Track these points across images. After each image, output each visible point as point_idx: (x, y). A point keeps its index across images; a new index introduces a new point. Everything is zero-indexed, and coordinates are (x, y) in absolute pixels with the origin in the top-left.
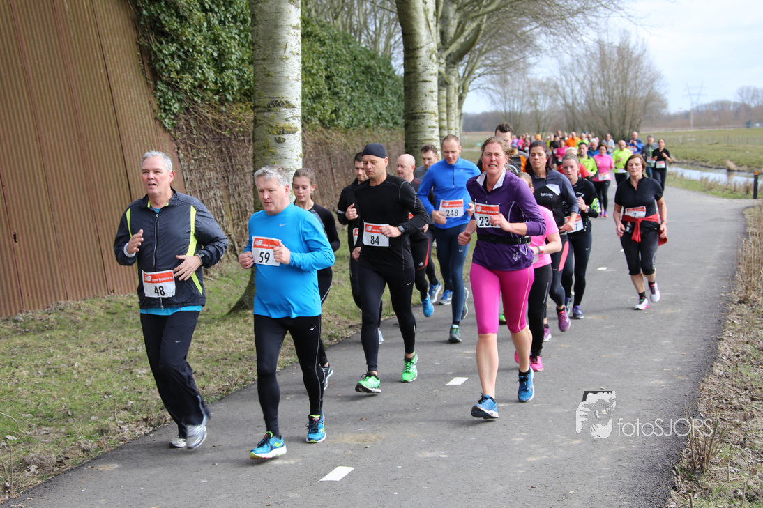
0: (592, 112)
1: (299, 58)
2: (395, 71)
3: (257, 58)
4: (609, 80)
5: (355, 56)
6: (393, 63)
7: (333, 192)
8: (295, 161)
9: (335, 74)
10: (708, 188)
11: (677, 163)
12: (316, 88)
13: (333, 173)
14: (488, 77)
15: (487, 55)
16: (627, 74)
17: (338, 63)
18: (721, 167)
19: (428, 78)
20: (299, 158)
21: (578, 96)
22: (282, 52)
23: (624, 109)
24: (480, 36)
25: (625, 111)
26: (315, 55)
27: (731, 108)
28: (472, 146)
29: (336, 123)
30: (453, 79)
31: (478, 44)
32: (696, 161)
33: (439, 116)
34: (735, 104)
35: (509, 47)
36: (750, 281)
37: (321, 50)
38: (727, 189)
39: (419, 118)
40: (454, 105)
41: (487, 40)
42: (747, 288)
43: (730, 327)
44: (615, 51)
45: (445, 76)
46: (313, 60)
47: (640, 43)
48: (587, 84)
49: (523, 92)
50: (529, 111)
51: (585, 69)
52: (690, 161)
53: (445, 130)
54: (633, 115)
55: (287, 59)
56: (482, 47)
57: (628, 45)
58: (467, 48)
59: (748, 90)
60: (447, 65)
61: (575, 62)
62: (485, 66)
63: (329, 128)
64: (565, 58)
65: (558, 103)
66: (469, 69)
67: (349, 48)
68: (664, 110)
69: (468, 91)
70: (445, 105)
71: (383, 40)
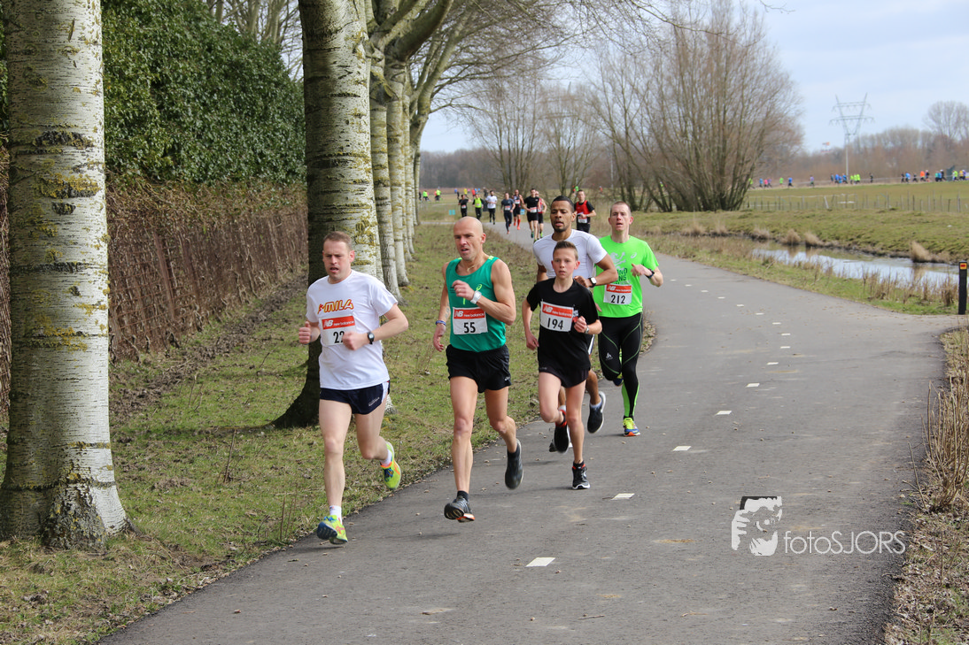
0: (662, 149)
1: (99, 50)
2: (289, 72)
3: (13, 49)
4: (693, 90)
5: (208, 44)
6: (284, 57)
7: (171, 305)
8: (94, 249)
9: (171, 79)
10: (877, 293)
11: (821, 247)
12: (134, 106)
13: (170, 270)
14: (468, 84)
15: (463, 43)
16: (725, 79)
17: (177, 56)
18: (901, 253)
19: (352, 89)
20: (102, 243)
21: (636, 121)
22: (64, 38)
23: (721, 146)
24: (449, 9)
25: (724, 149)
26: (130, 41)
27: (919, 143)
28: (439, 216)
29: (174, 173)
30: (399, 89)
31: (447, 23)
32: (856, 243)
33: (374, 158)
34: (926, 136)
35: (504, 28)
36: (953, 470)
37: (142, 32)
38: (910, 296)
39: (335, 165)
40: (404, 138)
41: (462, 15)
42: (945, 484)
43: (916, 556)
44: (704, 37)
45: (385, 84)
46: (126, 50)
47: (749, 21)
48: (653, 98)
49: (534, 113)
50: (545, 150)
51: (649, 70)
52: (847, 244)
53: (385, 186)
54: (738, 156)
55: (75, 52)
56: (454, 26)
57: (727, 27)
58: (426, 29)
59: (949, 110)
60: (387, 62)
61: (628, 56)
62: (461, 63)
63: (162, 182)
64: (611, 50)
65: (600, 133)
66: (430, 68)
67: (198, 28)
68: (796, 147)
69: (431, 112)
70: (386, 139)
71: (263, 13)
